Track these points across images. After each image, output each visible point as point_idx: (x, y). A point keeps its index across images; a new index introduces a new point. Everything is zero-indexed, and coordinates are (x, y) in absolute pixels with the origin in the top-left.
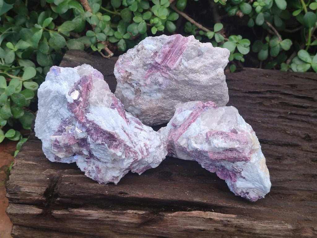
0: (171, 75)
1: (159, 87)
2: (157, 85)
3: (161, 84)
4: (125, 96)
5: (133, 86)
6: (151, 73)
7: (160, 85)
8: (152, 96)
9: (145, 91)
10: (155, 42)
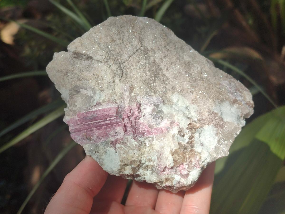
0: (128, 102)
1: (161, 105)
2: (159, 109)
3: (155, 105)
4: (217, 138)
5: (190, 138)
6: (149, 129)
7: (157, 106)
8: (184, 106)
9: (184, 119)
10: (104, 157)
